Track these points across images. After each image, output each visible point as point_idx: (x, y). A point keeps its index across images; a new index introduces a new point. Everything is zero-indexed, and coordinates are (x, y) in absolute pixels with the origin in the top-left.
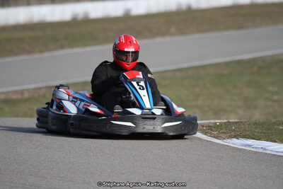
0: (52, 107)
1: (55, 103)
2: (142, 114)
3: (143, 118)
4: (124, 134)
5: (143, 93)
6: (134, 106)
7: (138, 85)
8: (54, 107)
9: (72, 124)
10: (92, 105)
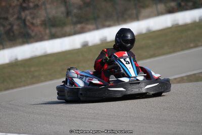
0: (66, 84)
1: (68, 81)
2: (129, 81)
3: (131, 84)
4: (118, 96)
5: (129, 66)
6: (124, 76)
7: (125, 61)
8: (68, 84)
9: (81, 94)
10: (94, 79)
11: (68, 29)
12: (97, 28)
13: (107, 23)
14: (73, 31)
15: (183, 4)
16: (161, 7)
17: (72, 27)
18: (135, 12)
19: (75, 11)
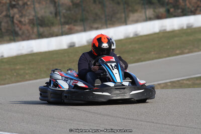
11: (55, 29)
12: (85, 30)
13: (96, 25)
14: (60, 31)
15: (172, 10)
16: (150, 12)
17: (60, 27)
18: (123, 15)
19: (64, 11)
